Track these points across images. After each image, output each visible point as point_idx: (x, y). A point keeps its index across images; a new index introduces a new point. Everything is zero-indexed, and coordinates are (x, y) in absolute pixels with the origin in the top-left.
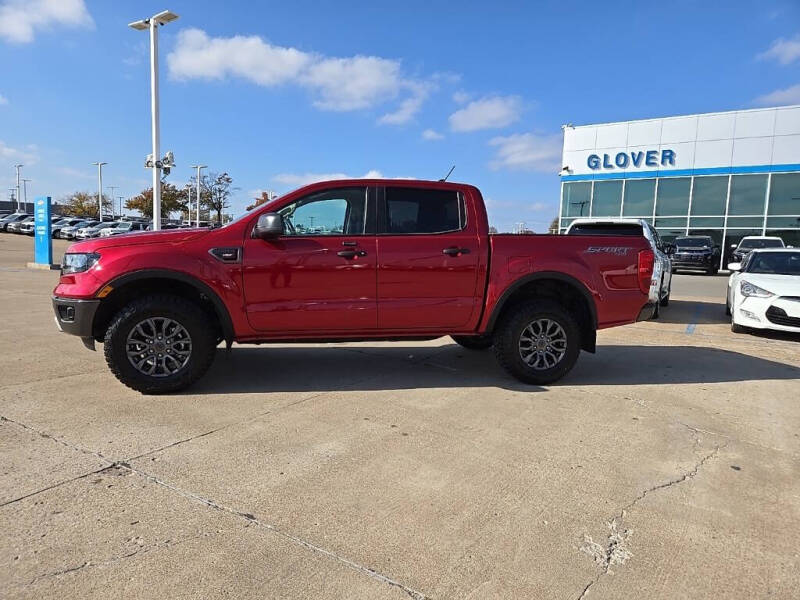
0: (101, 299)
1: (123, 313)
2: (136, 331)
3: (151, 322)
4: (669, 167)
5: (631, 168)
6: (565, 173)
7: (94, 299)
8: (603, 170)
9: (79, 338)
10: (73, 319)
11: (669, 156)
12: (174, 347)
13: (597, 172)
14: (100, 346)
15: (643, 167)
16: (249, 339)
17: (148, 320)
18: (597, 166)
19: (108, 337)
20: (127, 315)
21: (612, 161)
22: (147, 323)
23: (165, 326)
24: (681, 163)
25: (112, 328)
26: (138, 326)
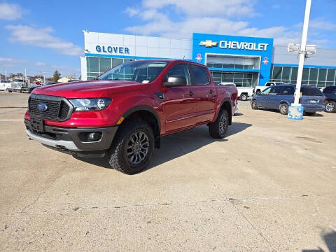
0: (119, 125)
4: (127, 55)
5: (114, 53)
6: (86, 52)
7: (115, 126)
8: (102, 53)
11: (127, 50)
13: (100, 53)
15: (118, 54)
18: (100, 51)
21: (106, 50)
24: (132, 54)
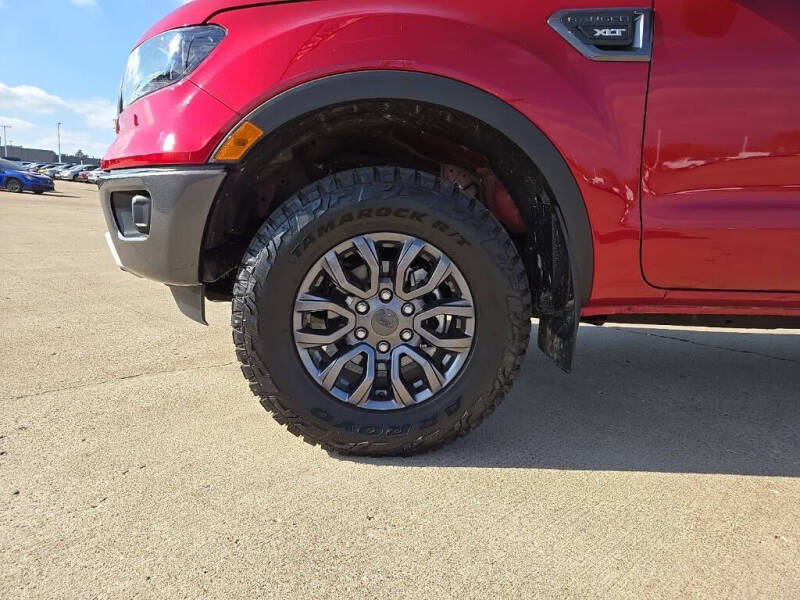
0: (229, 167)
1: (289, 215)
2: (323, 273)
3: (365, 246)
7: (207, 165)
9: (162, 285)
10: (144, 231)
12: (424, 324)
14: (220, 312)
16: (624, 309)
17: (358, 242)
19: (245, 283)
20: (302, 221)
22: (355, 247)
23: (405, 260)
25: (255, 261)
26: (330, 256)
